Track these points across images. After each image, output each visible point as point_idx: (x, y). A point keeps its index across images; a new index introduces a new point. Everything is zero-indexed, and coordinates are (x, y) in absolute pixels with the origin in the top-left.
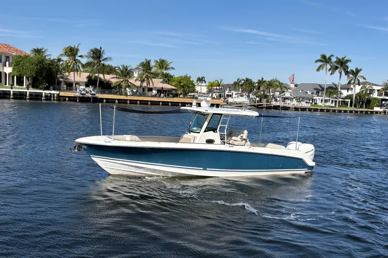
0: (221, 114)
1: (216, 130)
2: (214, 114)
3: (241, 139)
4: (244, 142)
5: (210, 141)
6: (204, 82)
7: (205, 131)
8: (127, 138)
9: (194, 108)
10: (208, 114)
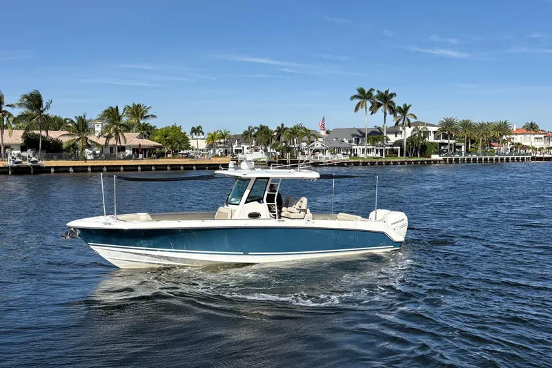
0: (268, 178)
1: (262, 199)
2: (257, 178)
3: (298, 209)
4: (302, 213)
5: (254, 216)
6: (201, 134)
7: (246, 202)
8: (141, 217)
9: (231, 172)
10: (249, 179)
